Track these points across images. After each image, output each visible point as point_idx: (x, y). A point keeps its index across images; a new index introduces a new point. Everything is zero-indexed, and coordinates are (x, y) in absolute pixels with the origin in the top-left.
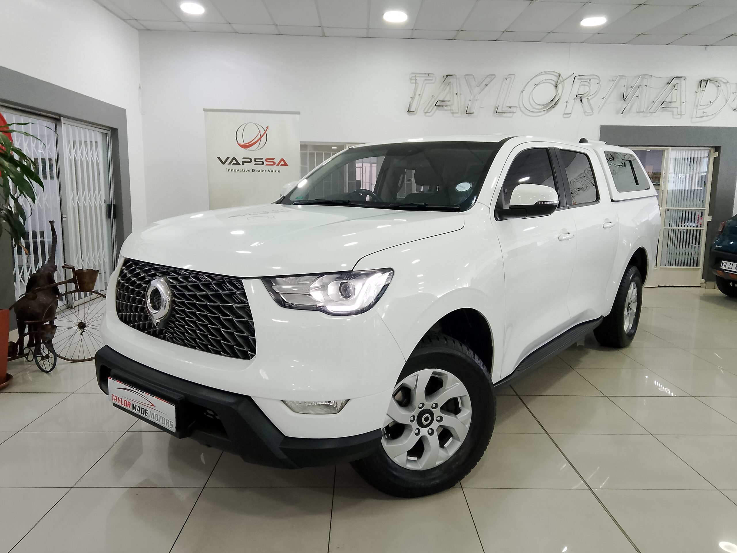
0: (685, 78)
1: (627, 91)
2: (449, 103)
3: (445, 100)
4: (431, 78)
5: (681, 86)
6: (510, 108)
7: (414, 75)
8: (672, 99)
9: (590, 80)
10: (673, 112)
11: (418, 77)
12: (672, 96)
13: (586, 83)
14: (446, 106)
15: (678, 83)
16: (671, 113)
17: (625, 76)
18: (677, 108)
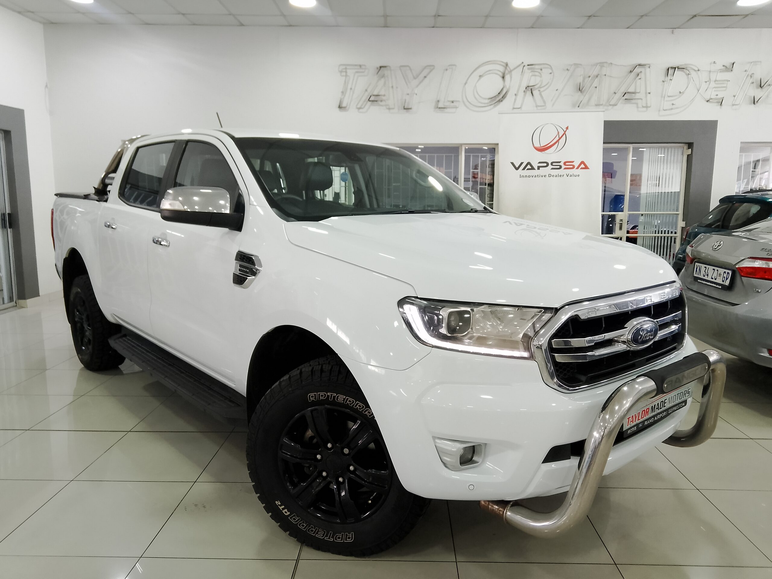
0: (649, 66)
1: (584, 81)
2: (384, 98)
3: (380, 94)
4: (363, 70)
5: (645, 74)
6: (453, 102)
7: (344, 67)
8: (635, 89)
9: (541, 70)
10: (637, 104)
11: (349, 69)
12: (636, 87)
13: (537, 74)
14: (381, 101)
15: (641, 72)
16: (635, 105)
17: (581, 65)
18: (642, 99)
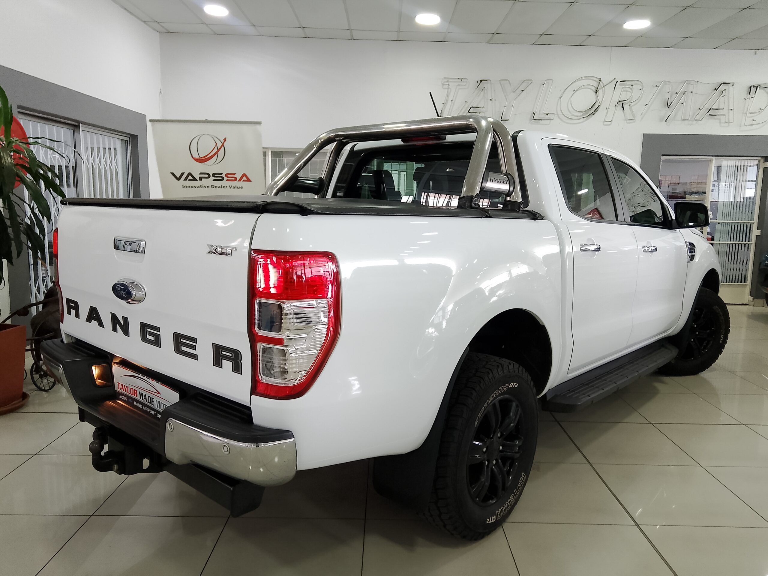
0: (733, 84)
1: (671, 97)
2: (482, 110)
3: (479, 106)
4: (465, 84)
5: (729, 92)
6: (548, 115)
7: (446, 80)
8: (719, 106)
9: (632, 86)
10: (720, 119)
11: (451, 82)
12: (719, 103)
13: (629, 89)
14: (480, 113)
15: (725, 90)
16: (718, 121)
17: (669, 82)
18: (725, 115)
